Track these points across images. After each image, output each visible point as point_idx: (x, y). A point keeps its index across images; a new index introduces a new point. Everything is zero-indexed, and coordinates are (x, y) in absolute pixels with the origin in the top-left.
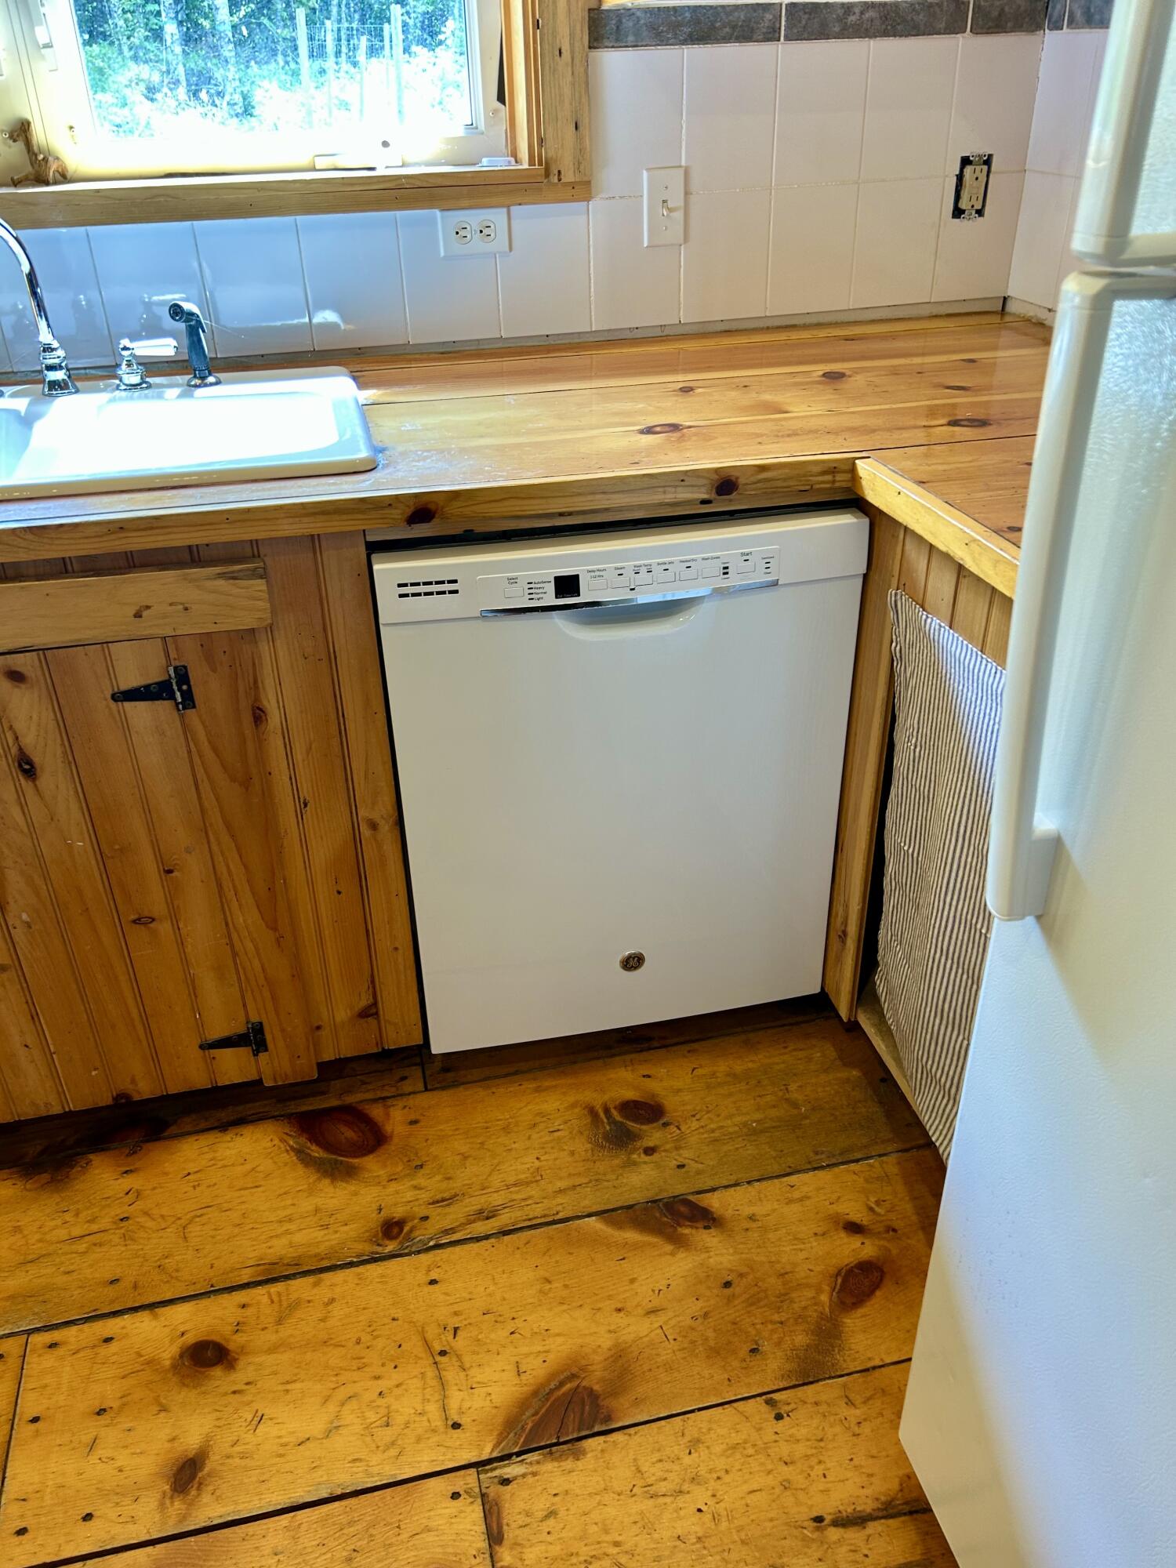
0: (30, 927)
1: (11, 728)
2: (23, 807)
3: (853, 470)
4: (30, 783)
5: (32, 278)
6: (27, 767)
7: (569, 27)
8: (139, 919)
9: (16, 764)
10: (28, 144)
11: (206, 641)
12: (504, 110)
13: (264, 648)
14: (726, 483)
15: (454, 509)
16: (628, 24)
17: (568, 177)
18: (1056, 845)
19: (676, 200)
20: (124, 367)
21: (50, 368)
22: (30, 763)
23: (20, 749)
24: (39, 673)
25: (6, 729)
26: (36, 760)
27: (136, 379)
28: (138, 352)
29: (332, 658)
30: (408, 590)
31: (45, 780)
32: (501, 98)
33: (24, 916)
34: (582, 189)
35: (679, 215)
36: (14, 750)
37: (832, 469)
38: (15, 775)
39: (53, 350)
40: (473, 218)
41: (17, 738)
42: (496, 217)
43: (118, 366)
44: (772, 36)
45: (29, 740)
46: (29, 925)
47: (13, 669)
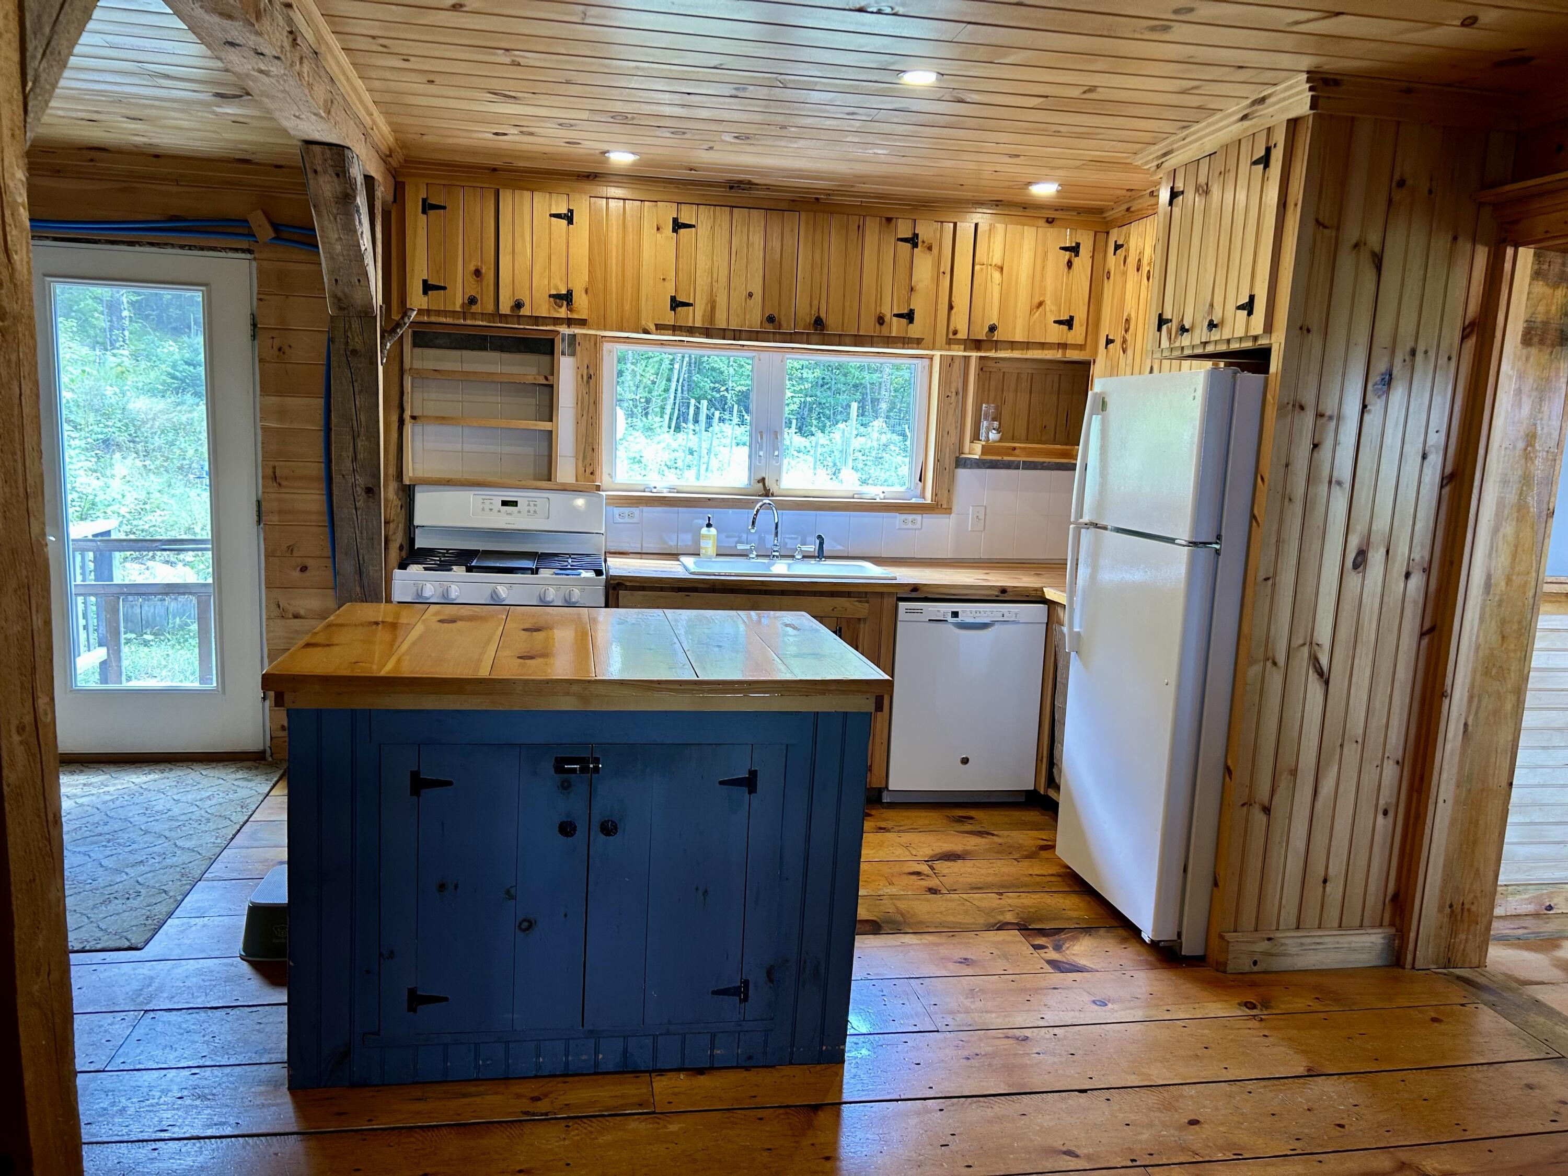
3: (1043, 591)
5: (777, 524)
7: (949, 461)
10: (764, 484)
11: (849, 620)
12: (920, 484)
13: (862, 626)
14: (1004, 590)
15: (925, 588)
16: (968, 462)
17: (944, 506)
18: (1079, 633)
19: (982, 516)
21: (774, 552)
27: (799, 559)
28: (803, 549)
29: (880, 632)
30: (908, 611)
32: (920, 480)
34: (949, 510)
35: (982, 521)
37: (1036, 590)
40: (910, 517)
42: (918, 517)
44: (1017, 468)
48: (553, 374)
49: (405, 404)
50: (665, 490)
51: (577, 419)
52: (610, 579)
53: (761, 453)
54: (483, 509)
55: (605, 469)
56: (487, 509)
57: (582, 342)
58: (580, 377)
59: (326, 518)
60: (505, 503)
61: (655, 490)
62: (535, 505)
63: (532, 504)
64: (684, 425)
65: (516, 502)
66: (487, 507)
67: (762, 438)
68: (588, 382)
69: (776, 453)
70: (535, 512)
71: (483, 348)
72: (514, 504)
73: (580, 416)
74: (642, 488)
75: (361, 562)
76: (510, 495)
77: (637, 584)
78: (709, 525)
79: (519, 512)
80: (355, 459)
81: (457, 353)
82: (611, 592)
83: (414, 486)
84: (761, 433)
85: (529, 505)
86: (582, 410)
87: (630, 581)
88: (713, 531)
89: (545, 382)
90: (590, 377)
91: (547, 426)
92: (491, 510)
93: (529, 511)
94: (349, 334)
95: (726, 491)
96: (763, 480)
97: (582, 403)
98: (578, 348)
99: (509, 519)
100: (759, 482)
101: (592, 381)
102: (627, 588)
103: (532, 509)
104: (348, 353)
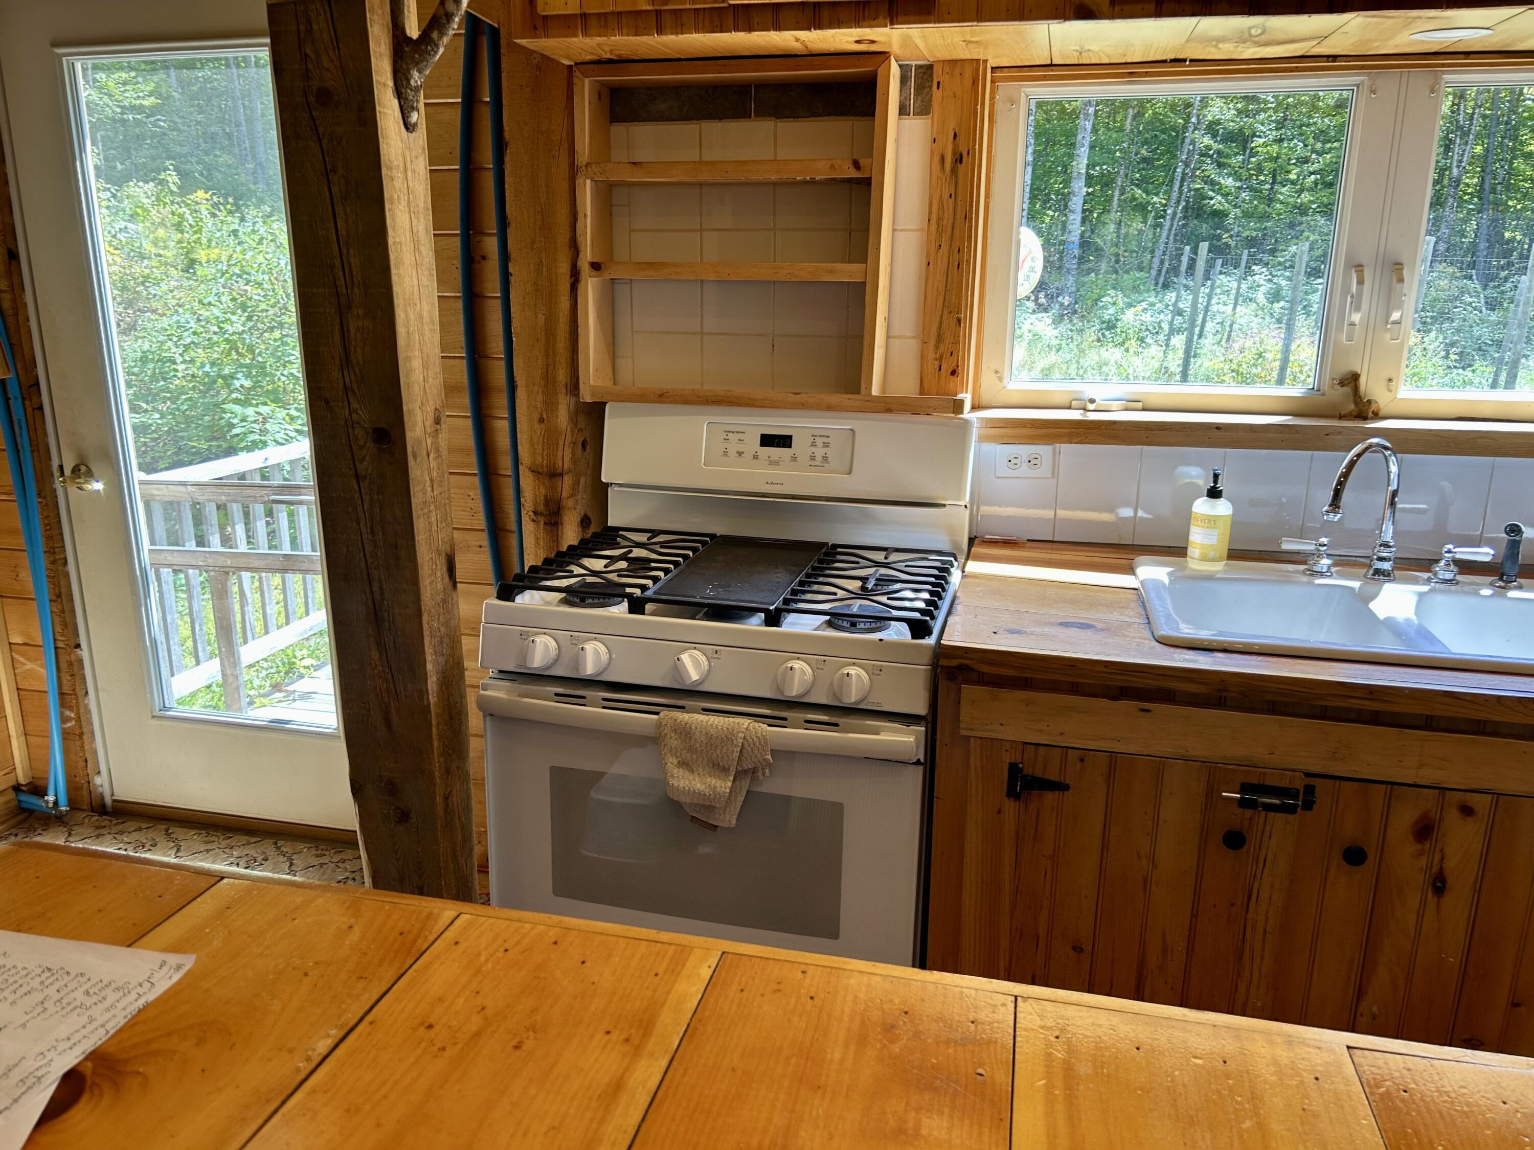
0: (1374, 1019)
1: (1442, 850)
2: (1420, 916)
4: (1435, 899)
6: (1439, 884)
8: (1470, 1040)
9: (1431, 880)
10: (1354, 391)
20: (1442, 563)
21: (1381, 559)
22: (1444, 881)
23: (1441, 869)
24: (1487, 812)
25: (1437, 850)
26: (1450, 881)
27: (1448, 576)
28: (1458, 556)
31: (1449, 899)
33: (1375, 1009)
36: (1435, 869)
38: (1425, 888)
39: (1390, 547)
41: (1442, 860)
43: (1437, 561)
45: (1450, 864)
46: (1374, 1017)
47: (1468, 804)
48: (871, 156)
49: (580, 239)
50: (1115, 405)
51: (928, 255)
52: (942, 652)
53: (1356, 317)
54: (725, 453)
55: (988, 364)
56: (732, 452)
57: (945, 79)
58: (937, 159)
59: (473, 459)
60: (768, 441)
61: (1091, 407)
62: (826, 445)
63: (819, 441)
64: (1175, 280)
65: (790, 438)
66: (733, 448)
67: (1361, 282)
68: (954, 171)
69: (1396, 316)
70: (825, 458)
71: (740, 112)
72: (784, 441)
73: (933, 248)
74: (1064, 400)
75: (377, 596)
76: (777, 424)
77: (1011, 672)
78: (1214, 493)
79: (794, 459)
80: (346, 362)
81: (690, 129)
82: (943, 684)
83: (603, 404)
84: (1359, 268)
85: (814, 444)
86: (940, 234)
87: (992, 663)
88: (1223, 507)
89: (854, 174)
90: (959, 159)
91: (849, 272)
92: (740, 454)
93: (813, 458)
94: (309, 50)
95: (1256, 406)
96: (1354, 378)
97: (940, 219)
98: (937, 94)
99: (774, 472)
100: (1342, 383)
101: (961, 168)
102: (982, 680)
103: (820, 452)
104: (312, 99)
